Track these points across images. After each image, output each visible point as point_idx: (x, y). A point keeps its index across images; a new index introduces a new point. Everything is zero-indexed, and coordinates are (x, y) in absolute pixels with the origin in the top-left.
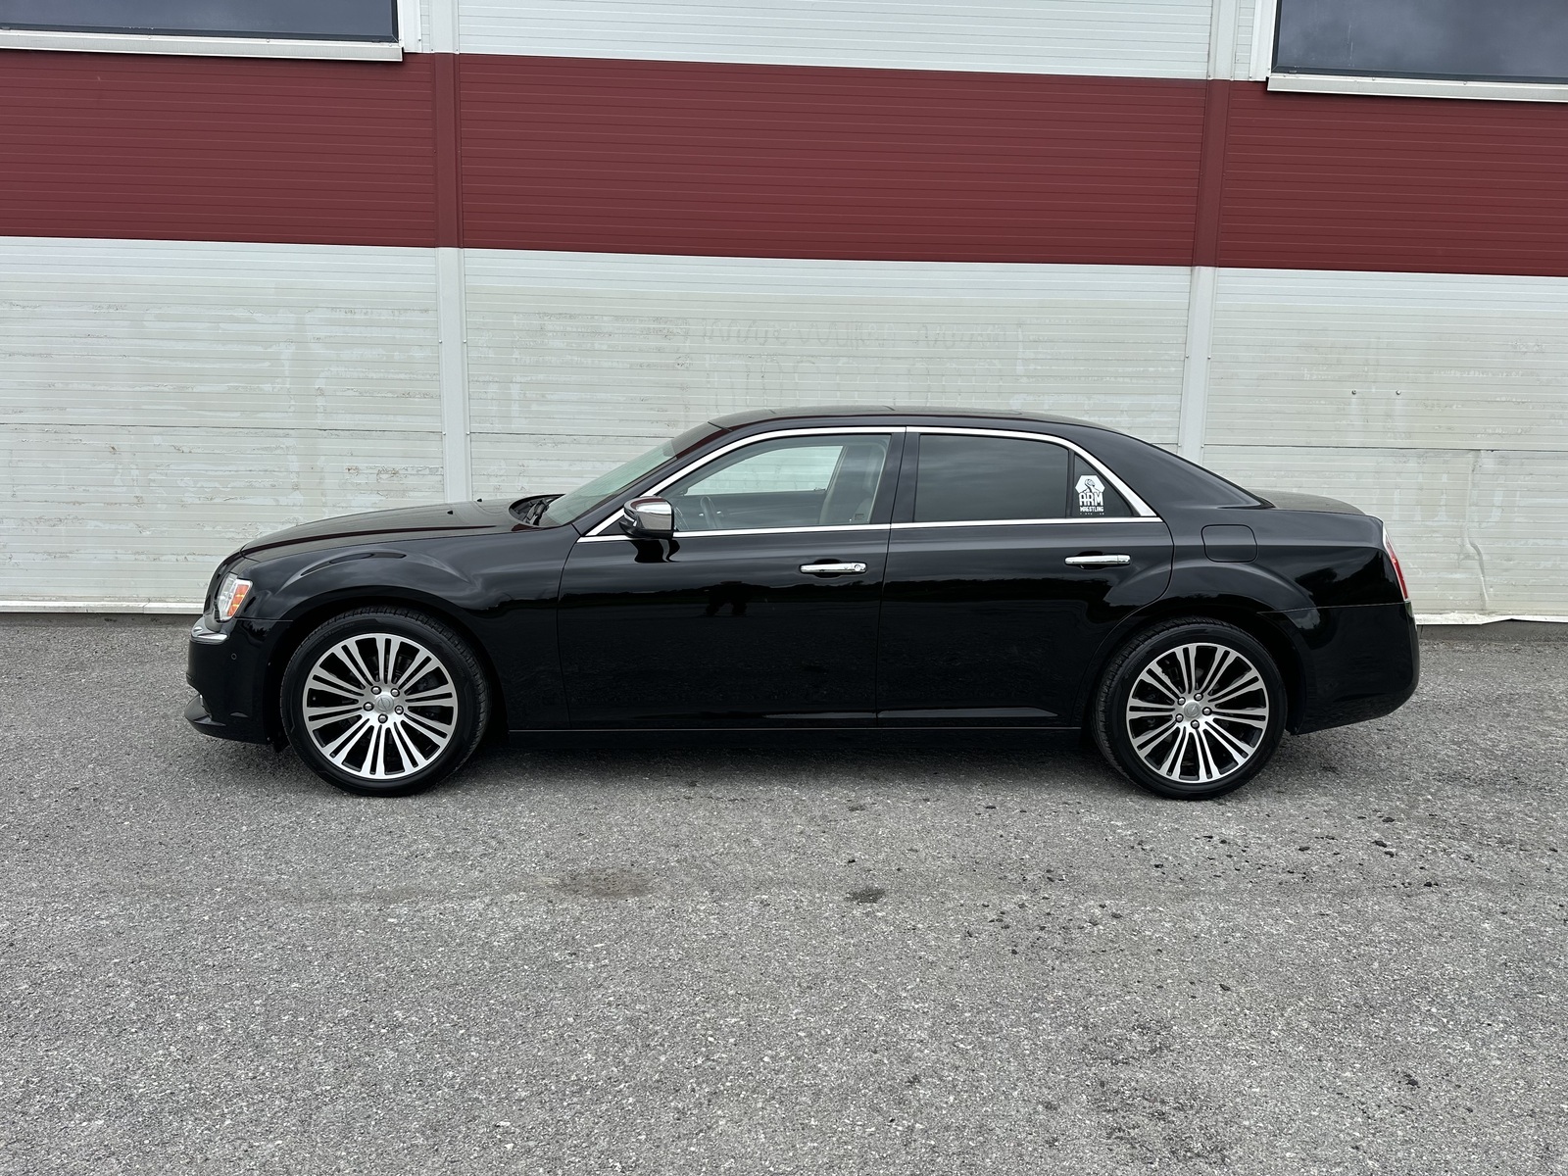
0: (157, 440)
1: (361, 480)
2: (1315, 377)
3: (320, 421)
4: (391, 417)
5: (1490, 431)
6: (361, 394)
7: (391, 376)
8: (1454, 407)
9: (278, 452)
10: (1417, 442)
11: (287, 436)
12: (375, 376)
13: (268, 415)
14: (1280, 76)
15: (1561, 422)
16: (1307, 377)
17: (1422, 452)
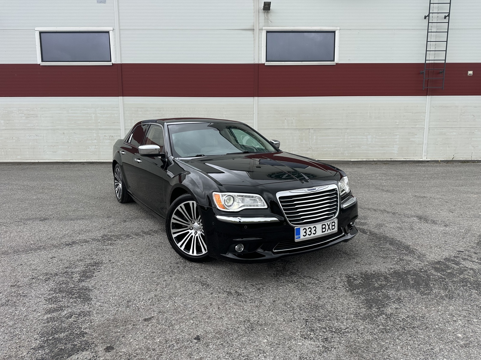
0: (71, 131)
1: (107, 138)
2: (278, 116)
3: (99, 127)
4: (111, 127)
5: (312, 125)
6: (106, 122)
7: (111, 119)
8: (304, 121)
9: (92, 133)
11: (94, 130)
12: (109, 119)
13: (90, 127)
14: (267, 62)
15: (325, 123)
16: (276, 116)
17: (299, 129)
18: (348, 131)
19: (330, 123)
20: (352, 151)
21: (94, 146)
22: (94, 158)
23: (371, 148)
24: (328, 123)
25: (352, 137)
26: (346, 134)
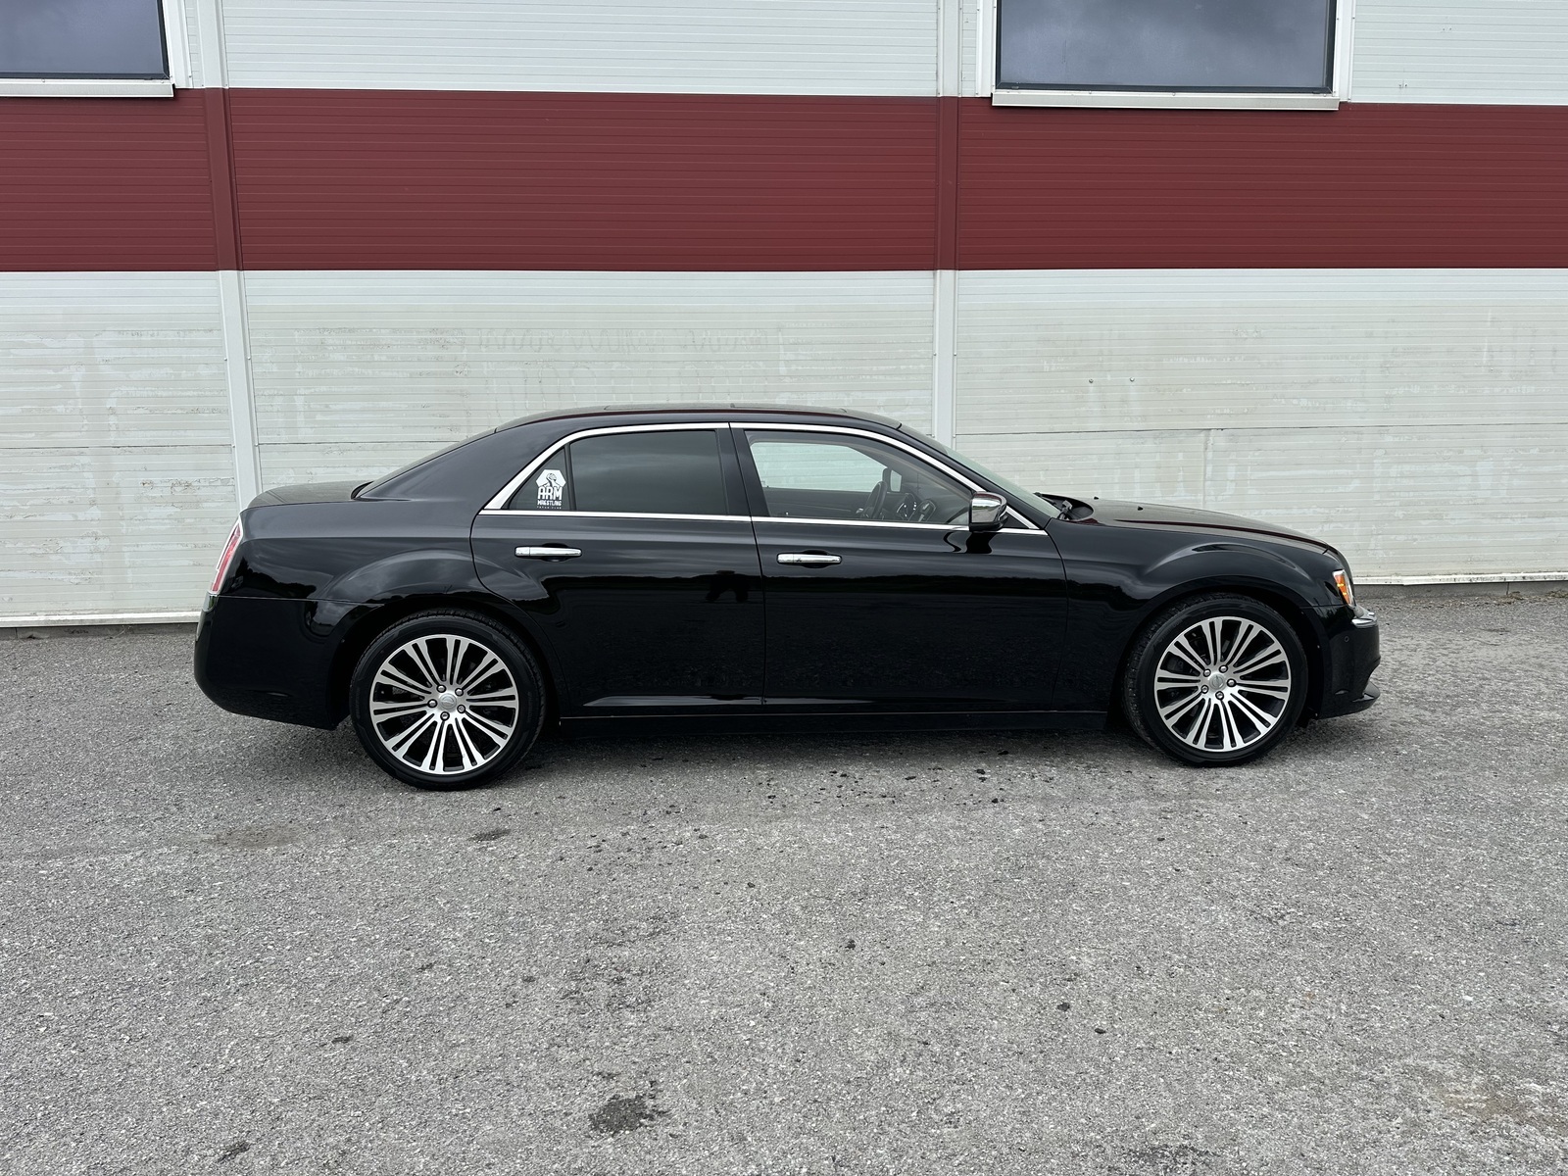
1: (156, 493)
2: (1053, 369)
3: (112, 439)
4: (181, 433)
5: (1219, 412)
6: (152, 411)
7: (180, 393)
8: (1184, 390)
9: (73, 469)
10: (1153, 425)
11: (81, 454)
12: (164, 394)
13: (62, 435)
14: (1004, 92)
15: (1283, 401)
16: (1046, 368)
17: (1158, 434)
18: (1389, 439)
19: (1304, 402)
20: (1401, 538)
21: (88, 542)
22: (90, 605)
23: (1494, 521)
24: (1295, 402)
25: (1407, 468)
26: (1380, 452)
